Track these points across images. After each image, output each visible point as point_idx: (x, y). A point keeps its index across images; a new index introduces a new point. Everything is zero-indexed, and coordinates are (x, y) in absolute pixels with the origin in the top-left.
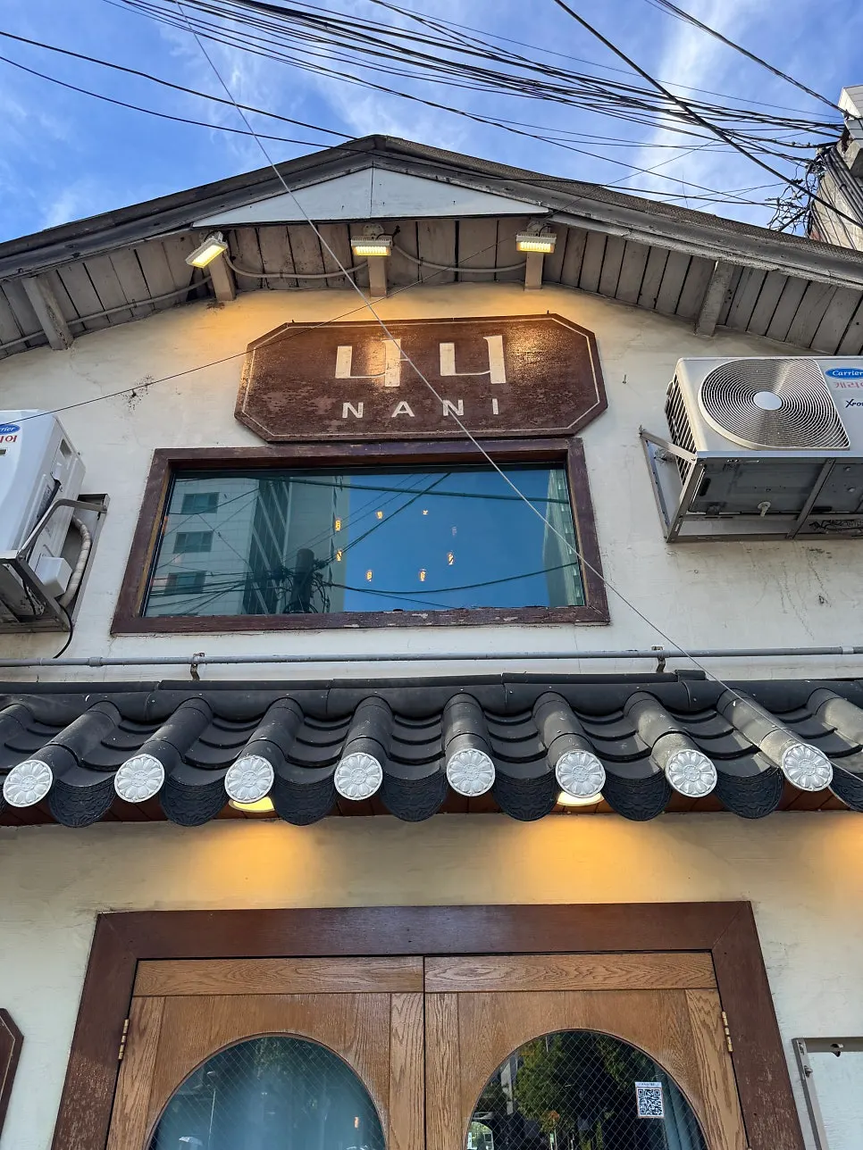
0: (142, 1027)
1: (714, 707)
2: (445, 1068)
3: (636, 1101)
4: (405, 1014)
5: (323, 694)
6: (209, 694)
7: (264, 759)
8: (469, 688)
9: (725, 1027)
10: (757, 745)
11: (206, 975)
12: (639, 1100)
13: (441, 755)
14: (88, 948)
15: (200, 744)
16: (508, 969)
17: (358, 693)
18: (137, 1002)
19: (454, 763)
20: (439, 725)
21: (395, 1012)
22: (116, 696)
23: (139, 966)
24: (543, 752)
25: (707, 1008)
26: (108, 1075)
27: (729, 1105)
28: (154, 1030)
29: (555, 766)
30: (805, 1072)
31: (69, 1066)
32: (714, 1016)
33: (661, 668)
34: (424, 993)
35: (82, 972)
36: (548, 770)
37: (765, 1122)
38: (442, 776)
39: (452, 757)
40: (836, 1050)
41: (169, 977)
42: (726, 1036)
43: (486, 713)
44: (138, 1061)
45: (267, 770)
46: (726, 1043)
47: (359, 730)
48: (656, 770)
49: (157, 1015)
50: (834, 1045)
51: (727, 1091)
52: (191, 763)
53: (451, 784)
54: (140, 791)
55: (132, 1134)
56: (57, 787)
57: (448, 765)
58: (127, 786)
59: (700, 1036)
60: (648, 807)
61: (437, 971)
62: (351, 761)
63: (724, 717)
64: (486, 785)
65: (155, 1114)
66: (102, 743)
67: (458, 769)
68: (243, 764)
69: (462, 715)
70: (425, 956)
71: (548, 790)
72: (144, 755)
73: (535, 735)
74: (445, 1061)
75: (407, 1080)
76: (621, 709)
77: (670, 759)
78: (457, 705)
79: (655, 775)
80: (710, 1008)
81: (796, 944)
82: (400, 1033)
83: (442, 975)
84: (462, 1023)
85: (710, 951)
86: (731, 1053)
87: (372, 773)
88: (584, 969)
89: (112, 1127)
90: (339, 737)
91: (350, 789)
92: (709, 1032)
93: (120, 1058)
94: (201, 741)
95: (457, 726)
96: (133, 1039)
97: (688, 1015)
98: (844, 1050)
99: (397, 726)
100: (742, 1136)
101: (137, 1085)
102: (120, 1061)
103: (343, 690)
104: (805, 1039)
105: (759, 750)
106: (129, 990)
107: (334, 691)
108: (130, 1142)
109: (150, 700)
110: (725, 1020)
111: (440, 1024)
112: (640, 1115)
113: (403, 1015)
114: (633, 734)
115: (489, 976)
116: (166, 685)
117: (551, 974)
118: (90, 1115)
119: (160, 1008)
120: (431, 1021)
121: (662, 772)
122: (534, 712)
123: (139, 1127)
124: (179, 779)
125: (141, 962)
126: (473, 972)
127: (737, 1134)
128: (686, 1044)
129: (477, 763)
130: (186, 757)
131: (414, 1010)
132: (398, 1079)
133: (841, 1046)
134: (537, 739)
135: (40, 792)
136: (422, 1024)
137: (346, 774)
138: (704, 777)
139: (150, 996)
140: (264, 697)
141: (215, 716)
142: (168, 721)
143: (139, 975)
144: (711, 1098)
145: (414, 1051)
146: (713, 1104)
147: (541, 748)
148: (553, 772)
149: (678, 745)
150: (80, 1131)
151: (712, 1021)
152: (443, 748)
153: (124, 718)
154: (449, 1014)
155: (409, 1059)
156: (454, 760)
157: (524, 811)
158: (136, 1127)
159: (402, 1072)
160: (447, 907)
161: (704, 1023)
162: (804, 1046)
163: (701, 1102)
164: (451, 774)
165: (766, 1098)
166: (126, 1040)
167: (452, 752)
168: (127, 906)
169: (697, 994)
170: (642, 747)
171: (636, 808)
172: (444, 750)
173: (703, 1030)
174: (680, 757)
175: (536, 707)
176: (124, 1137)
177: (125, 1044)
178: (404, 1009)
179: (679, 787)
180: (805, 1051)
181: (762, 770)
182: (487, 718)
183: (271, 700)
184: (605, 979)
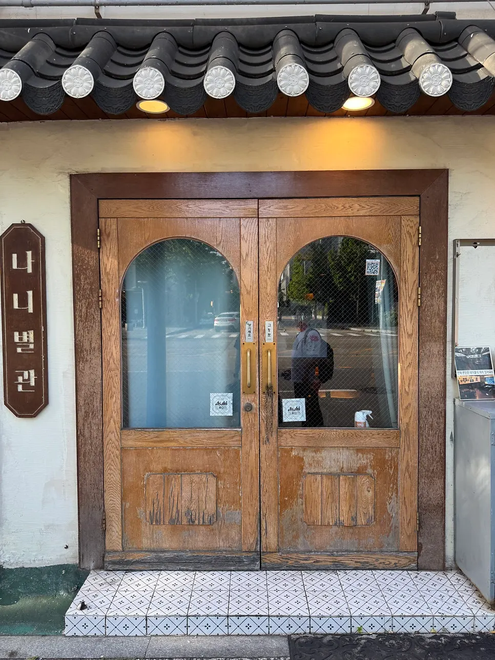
0: (107, 233)
1: (456, 40)
2: (269, 253)
3: (365, 268)
4: (249, 228)
5: (189, 30)
6: (112, 29)
7: (156, 70)
8: (292, 26)
9: (419, 234)
10: (482, 63)
11: (137, 208)
12: (367, 267)
13: (273, 70)
14: (68, 194)
15: (112, 63)
16: (304, 206)
17: (213, 29)
18: (102, 221)
19: (282, 74)
20: (270, 53)
21: (242, 228)
22: (48, 29)
23: (100, 203)
24: (340, 68)
25: (412, 224)
26: (94, 254)
27: (413, 269)
28: (114, 234)
29: (348, 77)
30: (456, 255)
31: (73, 251)
32: (414, 229)
33: (426, 10)
34: (258, 218)
35: (68, 206)
36: (343, 79)
37: (430, 276)
38: (274, 83)
39: (281, 70)
40: (475, 245)
41: (117, 209)
42: (419, 238)
43: (302, 45)
44: (108, 248)
45: (159, 77)
46: (418, 241)
47: (218, 52)
48: (413, 78)
49: (114, 227)
50: (475, 243)
51: (413, 264)
52: (109, 75)
53: (280, 88)
54: (80, 90)
55: (112, 280)
56: (26, 88)
57: (278, 76)
58: (71, 87)
59: (405, 238)
60: (403, 104)
61: (265, 207)
62: (214, 72)
63: (462, 46)
64: (302, 89)
65: (122, 273)
66: (47, 62)
67: (285, 78)
68: (143, 73)
69: (287, 43)
70: (259, 199)
71: (342, 93)
72: (78, 65)
73: (335, 59)
74: (269, 250)
75: (249, 259)
76: (394, 41)
77: (424, 71)
78: (283, 37)
79: (413, 82)
80: (413, 225)
81: (468, 193)
82: (245, 238)
83: (268, 209)
84: (278, 233)
85: (419, 196)
86: (419, 246)
87: (228, 80)
88: (347, 205)
89: (102, 277)
90: (203, 60)
91: (215, 91)
92: (410, 236)
93: (99, 247)
94: (112, 61)
95: (283, 51)
96: (104, 238)
97: (401, 228)
98: (479, 245)
99: (241, 54)
100: (417, 282)
101: (110, 259)
102: (99, 248)
103: (203, 27)
104: (461, 240)
105: (483, 66)
106: (97, 215)
107: (197, 27)
108: (112, 284)
109: (72, 32)
110: (420, 230)
111: (267, 233)
112: (366, 274)
113: (247, 228)
114: (401, 57)
115: (293, 209)
116: (81, 21)
117: (329, 208)
118: (89, 273)
119: (115, 223)
120: (262, 231)
121: (417, 80)
122: (335, 43)
123: (116, 278)
124: (104, 83)
125: (100, 201)
126: (286, 207)
127: (414, 282)
128: (397, 243)
129: (298, 73)
130: (105, 70)
131: (253, 227)
132: (245, 258)
133: (478, 243)
134: (337, 60)
135: (16, 90)
136: (257, 233)
137: (211, 81)
138: (444, 83)
139: (109, 218)
140: (149, 31)
141: (118, 45)
142: (88, 45)
143: (100, 207)
144: (405, 266)
145: (253, 246)
146: (405, 269)
147: (339, 66)
148: (346, 81)
149: (431, 61)
150: (86, 279)
151: (413, 231)
152: (274, 66)
153: (57, 46)
154: (272, 229)
155: (250, 250)
156: (282, 72)
157: (326, 107)
158: (114, 278)
159: (247, 255)
160: (271, 172)
161: (408, 232)
162: (459, 243)
163: (399, 268)
164: (280, 81)
165: (433, 267)
166: (100, 238)
167: (280, 68)
168: (86, 171)
169: (407, 218)
170: (405, 65)
171: (396, 104)
172: (274, 67)
173: (407, 235)
174: (431, 69)
175: (336, 40)
176: (109, 282)
177: (100, 240)
178: (248, 226)
179: (426, 89)
180: (459, 245)
181: (482, 79)
182: (303, 47)
183: (154, 33)
184: (358, 211)
